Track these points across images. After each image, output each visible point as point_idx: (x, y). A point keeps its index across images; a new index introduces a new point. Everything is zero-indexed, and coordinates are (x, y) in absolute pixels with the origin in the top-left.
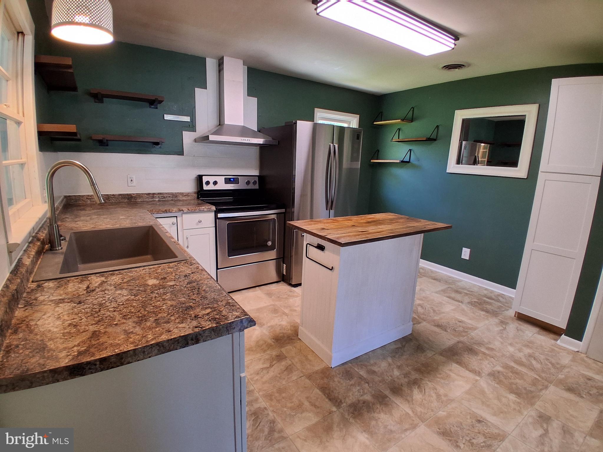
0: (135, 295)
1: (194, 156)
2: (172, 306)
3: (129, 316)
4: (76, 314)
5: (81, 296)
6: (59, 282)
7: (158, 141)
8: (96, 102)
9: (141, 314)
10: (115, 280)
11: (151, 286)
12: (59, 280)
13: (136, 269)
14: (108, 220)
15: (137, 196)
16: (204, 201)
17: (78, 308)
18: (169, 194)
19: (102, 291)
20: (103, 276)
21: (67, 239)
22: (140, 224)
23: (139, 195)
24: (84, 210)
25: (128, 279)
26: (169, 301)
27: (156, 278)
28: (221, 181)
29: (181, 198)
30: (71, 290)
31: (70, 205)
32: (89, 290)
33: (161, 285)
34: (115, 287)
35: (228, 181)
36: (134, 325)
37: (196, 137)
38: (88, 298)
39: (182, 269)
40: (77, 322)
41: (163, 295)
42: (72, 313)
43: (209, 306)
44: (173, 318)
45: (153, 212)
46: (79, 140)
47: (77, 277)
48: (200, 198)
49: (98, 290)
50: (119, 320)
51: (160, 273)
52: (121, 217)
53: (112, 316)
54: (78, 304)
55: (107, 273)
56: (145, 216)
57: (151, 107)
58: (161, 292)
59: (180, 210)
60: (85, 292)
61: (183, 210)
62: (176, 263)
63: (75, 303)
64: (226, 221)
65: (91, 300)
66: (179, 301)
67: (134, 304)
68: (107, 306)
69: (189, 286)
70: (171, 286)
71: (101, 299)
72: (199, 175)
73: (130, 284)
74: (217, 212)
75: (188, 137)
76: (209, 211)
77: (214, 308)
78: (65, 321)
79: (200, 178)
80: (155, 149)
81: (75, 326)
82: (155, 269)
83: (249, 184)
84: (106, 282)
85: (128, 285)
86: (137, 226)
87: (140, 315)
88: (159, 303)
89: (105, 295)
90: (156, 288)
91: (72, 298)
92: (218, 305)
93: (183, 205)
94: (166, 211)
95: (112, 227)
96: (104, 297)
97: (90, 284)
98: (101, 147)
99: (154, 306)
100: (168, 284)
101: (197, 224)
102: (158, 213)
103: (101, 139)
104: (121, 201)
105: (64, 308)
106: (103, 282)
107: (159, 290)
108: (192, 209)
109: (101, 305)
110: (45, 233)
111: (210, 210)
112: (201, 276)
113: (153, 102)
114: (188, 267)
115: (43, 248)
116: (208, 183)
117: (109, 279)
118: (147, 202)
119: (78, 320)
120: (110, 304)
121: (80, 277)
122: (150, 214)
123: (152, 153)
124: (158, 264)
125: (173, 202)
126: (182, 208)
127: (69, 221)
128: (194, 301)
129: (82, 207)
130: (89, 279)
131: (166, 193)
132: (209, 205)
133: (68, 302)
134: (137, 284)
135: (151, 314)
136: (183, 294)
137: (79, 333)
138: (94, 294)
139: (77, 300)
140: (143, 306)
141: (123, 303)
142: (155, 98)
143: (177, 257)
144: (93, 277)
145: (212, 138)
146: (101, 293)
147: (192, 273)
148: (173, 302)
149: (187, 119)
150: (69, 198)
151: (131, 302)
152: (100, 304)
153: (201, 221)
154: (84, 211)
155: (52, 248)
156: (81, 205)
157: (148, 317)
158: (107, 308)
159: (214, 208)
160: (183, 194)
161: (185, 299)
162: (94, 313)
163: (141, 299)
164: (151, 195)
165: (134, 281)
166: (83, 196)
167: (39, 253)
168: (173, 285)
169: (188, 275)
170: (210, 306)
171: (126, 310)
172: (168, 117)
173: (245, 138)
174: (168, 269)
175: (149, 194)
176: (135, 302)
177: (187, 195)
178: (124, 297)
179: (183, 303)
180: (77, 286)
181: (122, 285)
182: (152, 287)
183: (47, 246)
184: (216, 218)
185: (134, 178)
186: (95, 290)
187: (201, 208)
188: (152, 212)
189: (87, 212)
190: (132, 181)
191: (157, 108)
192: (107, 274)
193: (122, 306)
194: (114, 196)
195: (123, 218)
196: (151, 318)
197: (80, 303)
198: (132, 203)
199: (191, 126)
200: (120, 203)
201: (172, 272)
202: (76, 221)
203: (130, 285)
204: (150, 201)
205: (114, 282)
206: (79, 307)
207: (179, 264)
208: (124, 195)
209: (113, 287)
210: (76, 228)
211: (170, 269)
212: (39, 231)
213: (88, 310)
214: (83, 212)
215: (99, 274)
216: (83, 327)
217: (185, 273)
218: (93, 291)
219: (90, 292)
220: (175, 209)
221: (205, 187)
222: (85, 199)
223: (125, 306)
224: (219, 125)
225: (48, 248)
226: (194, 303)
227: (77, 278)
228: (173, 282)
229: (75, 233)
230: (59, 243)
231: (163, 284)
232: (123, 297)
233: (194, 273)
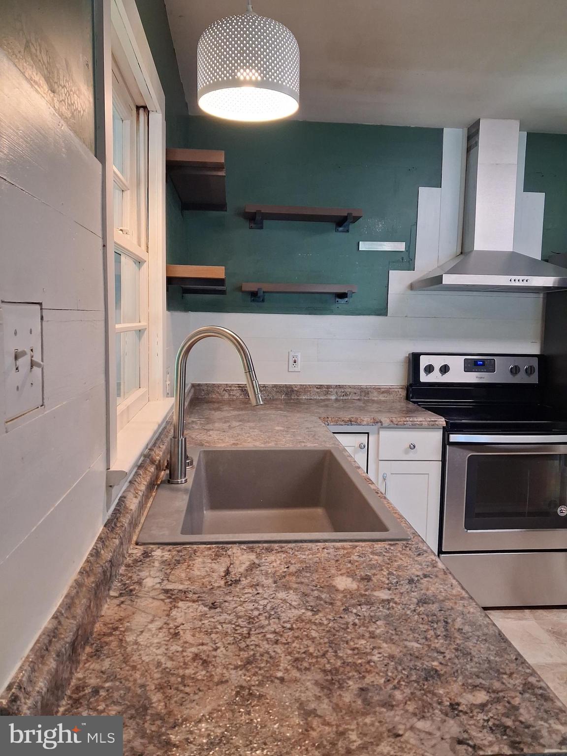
0: (315, 612)
1: (406, 317)
2: (392, 657)
3: (306, 664)
4: (208, 633)
5: (216, 590)
6: (179, 551)
7: (346, 291)
8: (251, 228)
9: (329, 662)
10: (274, 564)
11: (342, 592)
12: (179, 548)
13: (310, 545)
14: (257, 432)
15: (301, 390)
16: (419, 405)
17: (210, 617)
18: (354, 387)
19: (251, 586)
20: (252, 550)
21: (195, 463)
22: (310, 445)
23: (305, 389)
24: (218, 409)
25: (298, 566)
26: (385, 641)
27: (351, 574)
28: (457, 364)
29: (376, 397)
30: (199, 573)
31: (198, 398)
32: (231, 581)
33: (362, 595)
34: (275, 582)
35: (472, 365)
36: (317, 691)
37: (412, 281)
38: (228, 598)
39: (400, 562)
40: (208, 653)
41: (369, 622)
42: (200, 628)
43: (481, 680)
44: (398, 695)
45: (327, 421)
46: (223, 292)
47: (209, 546)
48: (412, 398)
49: (244, 582)
50: (286, 670)
51: (356, 564)
52: (277, 428)
53: (273, 654)
54: (210, 608)
55: (260, 545)
56: (314, 429)
57: (337, 231)
58: (366, 614)
59: (376, 422)
60: (222, 583)
61: (381, 422)
62: (385, 545)
63: (206, 606)
64: (467, 451)
65: (233, 605)
66: (406, 647)
67: (314, 634)
68: (263, 627)
69: (422, 609)
70: (383, 601)
71: (251, 606)
72: (413, 353)
73: (303, 580)
74: (448, 430)
75: (398, 280)
76: (432, 427)
77: (494, 692)
78: (187, 645)
79: (415, 359)
80: (339, 305)
81: (205, 663)
82: (346, 551)
83: (516, 373)
84: (259, 565)
85: (299, 580)
86: (304, 449)
87: (328, 667)
88: (363, 642)
89: (258, 597)
90: (353, 602)
91: (201, 593)
92: (503, 683)
93: (380, 411)
94: (351, 421)
95: (263, 446)
96: (255, 601)
97: (231, 564)
98: (253, 304)
99: (353, 649)
100: (376, 593)
101: (406, 452)
102: (336, 423)
103: (256, 290)
104: (276, 397)
105: (185, 613)
106: (253, 566)
107: (359, 607)
108: (399, 419)
109: (251, 620)
110: (163, 450)
111: (433, 425)
112: (446, 587)
113: (342, 222)
114: (413, 558)
115: (157, 477)
116: (429, 369)
117: (263, 561)
118: (318, 402)
119: (211, 649)
120: (267, 622)
121: (214, 546)
122: (323, 424)
123: (331, 312)
124: (351, 541)
125: (361, 404)
126: (380, 418)
127: (197, 429)
128: (440, 657)
129: (216, 405)
130: (229, 552)
131: (350, 387)
132: (432, 415)
133: (194, 601)
134: (314, 583)
135: (348, 668)
136: (413, 630)
137: (211, 684)
138: (237, 589)
139: (209, 600)
140: (331, 642)
141: (292, 625)
142: (348, 214)
143: (384, 529)
144: (235, 550)
145: (448, 279)
146: (250, 591)
147: (425, 576)
148: (394, 647)
149: (401, 246)
150: (198, 388)
151: (308, 626)
152: (250, 618)
153: (414, 446)
154: (219, 412)
155: (171, 479)
156: (214, 400)
157: (344, 677)
158: (262, 630)
159: (442, 421)
160: (380, 389)
161: (419, 646)
162: (240, 637)
163: (325, 622)
164: (324, 389)
165: (308, 575)
166: (219, 386)
167: (152, 485)
168: (389, 601)
169: (416, 579)
170: (483, 682)
171: (298, 646)
172: (364, 246)
173: (513, 277)
174: (371, 556)
175: (320, 387)
176: (314, 627)
177: (388, 391)
178: (293, 610)
179: (417, 657)
180: (210, 565)
181: (287, 578)
182: (345, 596)
183: (163, 473)
184: (446, 442)
185: (299, 359)
186: (240, 581)
187: (416, 420)
188: (325, 420)
189: (225, 414)
190: (295, 362)
191: (348, 231)
192: (259, 547)
193: (290, 633)
194: (266, 387)
195: (281, 430)
196: (350, 683)
197: (213, 606)
198: (292, 401)
199: (406, 261)
200: (273, 400)
201: (380, 566)
202: (208, 430)
203: (302, 583)
204: (321, 399)
205: (274, 570)
206: (213, 617)
207: (392, 548)
208: (280, 386)
209: (270, 581)
210: (207, 442)
211: (376, 557)
212: (154, 445)
213: (229, 628)
214: (217, 415)
215: (246, 545)
216: (219, 670)
217: (409, 572)
218: (237, 582)
219: (231, 585)
220: (366, 419)
221: (424, 378)
222: (221, 390)
223: (296, 635)
224: (461, 253)
225: (164, 479)
226: (441, 663)
227: (210, 549)
228: (387, 591)
229: (207, 453)
230: (183, 471)
231: (367, 593)
232: (290, 609)
233: (429, 576)
